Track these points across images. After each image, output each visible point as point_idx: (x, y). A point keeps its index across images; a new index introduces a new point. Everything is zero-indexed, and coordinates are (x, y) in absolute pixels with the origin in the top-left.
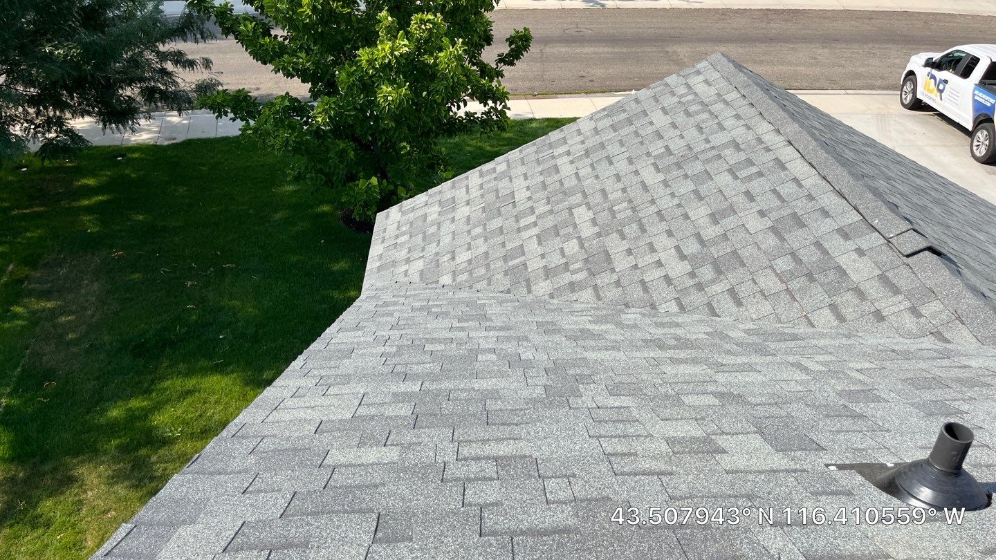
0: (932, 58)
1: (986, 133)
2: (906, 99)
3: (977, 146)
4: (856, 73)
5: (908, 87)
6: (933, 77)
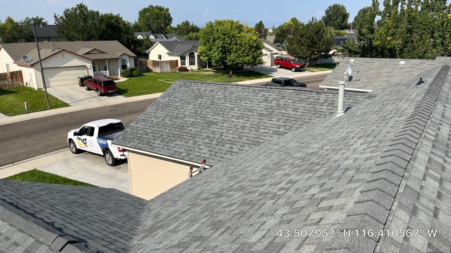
0: (76, 132)
1: (109, 154)
2: (73, 150)
3: (108, 160)
4: (48, 145)
5: (72, 145)
6: (80, 139)
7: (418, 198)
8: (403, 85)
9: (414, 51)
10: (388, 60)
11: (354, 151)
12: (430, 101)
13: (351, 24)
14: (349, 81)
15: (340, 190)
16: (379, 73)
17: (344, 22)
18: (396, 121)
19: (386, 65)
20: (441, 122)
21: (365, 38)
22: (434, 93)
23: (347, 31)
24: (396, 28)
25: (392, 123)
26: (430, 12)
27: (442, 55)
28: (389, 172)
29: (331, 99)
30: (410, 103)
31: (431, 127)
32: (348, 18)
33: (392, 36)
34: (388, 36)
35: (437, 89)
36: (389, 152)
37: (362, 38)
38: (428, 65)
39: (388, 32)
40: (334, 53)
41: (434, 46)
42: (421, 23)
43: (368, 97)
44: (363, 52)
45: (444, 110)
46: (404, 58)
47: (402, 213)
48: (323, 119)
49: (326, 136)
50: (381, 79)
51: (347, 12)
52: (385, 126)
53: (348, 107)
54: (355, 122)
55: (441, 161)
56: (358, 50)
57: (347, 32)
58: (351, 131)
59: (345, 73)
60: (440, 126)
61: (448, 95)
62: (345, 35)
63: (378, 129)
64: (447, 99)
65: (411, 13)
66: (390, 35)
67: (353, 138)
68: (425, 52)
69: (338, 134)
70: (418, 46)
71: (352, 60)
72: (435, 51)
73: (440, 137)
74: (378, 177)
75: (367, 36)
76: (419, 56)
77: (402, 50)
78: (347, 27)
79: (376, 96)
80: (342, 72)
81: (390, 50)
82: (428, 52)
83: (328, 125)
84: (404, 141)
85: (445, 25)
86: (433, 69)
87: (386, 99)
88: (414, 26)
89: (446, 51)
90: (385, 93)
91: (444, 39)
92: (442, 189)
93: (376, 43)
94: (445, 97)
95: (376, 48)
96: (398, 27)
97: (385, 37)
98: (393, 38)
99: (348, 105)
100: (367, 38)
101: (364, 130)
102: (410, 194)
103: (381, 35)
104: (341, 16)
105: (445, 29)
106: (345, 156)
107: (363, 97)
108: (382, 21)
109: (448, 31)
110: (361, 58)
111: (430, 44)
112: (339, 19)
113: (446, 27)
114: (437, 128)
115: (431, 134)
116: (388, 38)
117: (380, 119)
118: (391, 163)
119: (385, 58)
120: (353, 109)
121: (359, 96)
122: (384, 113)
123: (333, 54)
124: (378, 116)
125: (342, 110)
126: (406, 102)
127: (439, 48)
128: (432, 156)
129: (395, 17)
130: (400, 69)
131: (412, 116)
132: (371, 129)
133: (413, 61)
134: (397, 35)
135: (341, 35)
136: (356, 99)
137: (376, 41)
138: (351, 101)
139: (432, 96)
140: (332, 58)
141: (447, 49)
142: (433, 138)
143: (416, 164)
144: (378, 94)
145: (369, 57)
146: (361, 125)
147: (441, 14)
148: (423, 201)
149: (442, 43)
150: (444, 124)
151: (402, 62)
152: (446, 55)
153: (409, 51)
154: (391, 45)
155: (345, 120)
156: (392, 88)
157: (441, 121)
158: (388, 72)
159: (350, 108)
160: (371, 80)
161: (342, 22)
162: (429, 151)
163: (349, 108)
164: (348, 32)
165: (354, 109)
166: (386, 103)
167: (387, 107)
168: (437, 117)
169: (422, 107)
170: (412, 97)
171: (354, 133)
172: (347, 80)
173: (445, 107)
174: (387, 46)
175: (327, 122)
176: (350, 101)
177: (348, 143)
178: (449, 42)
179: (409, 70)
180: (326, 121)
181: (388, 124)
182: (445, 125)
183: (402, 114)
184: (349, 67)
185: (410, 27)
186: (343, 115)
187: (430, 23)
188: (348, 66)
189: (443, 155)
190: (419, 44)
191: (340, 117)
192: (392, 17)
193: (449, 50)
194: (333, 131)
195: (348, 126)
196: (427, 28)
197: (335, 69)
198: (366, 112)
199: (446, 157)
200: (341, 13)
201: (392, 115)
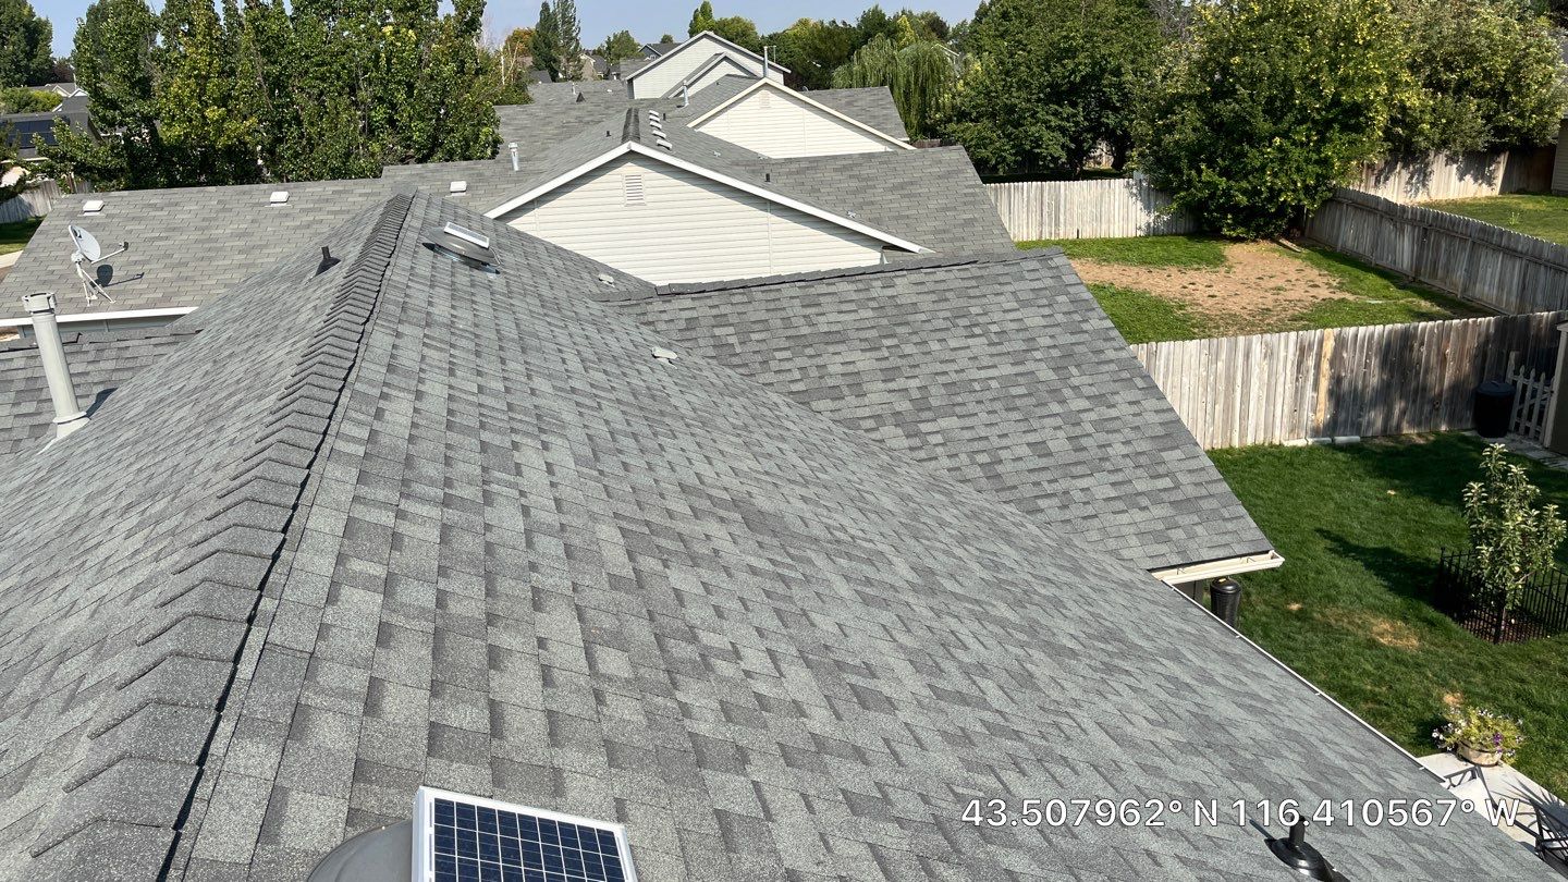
7: (310, 673)
8: (284, 278)
9: (311, 152)
10: (230, 191)
11: (100, 570)
12: (348, 325)
13: (69, 60)
14: (103, 286)
15: (29, 754)
16: (209, 240)
17: (35, 56)
18: (248, 418)
19: (224, 210)
20: (385, 390)
21: (124, 115)
22: (362, 298)
23: (60, 90)
24: (229, 76)
25: (233, 429)
26: (326, 17)
27: (403, 161)
28: (196, 622)
29: (21, 375)
30: (294, 343)
31: (354, 415)
32: (48, 38)
33: (225, 106)
34: (207, 106)
35: (369, 281)
36: (206, 544)
37: (114, 118)
38: (360, 199)
39: (203, 91)
40: (22, 181)
41: (370, 131)
42: (307, 57)
43: (172, 339)
44: (132, 168)
45: (394, 347)
46: (288, 181)
47: (253, 750)
48: (11, 456)
49: (13, 531)
50: (220, 263)
51: (40, 14)
52: (212, 443)
53: (101, 388)
54: (121, 446)
55: (387, 518)
56: (113, 163)
57: (60, 92)
58: (103, 486)
59: (75, 257)
60: (382, 404)
61: (406, 295)
62: (53, 106)
63: (191, 459)
64: (404, 309)
65: (263, 23)
66: (215, 102)
67: (103, 515)
68: (348, 155)
69: (55, 512)
70: (321, 135)
71: (93, 204)
72: (376, 147)
73: (384, 440)
74: (158, 655)
75: (128, 109)
76: (332, 170)
77: (272, 152)
78: (57, 74)
79: (199, 332)
80: (63, 253)
81: (229, 152)
82: (358, 154)
83: (24, 481)
84: (255, 489)
85: (383, 62)
86: (367, 211)
87: (229, 338)
88: (285, 68)
89: (409, 147)
90: (228, 315)
91: (393, 106)
92: (394, 611)
93: (170, 133)
94: (396, 303)
95: (179, 148)
96: (232, 72)
97: (199, 110)
98: (229, 111)
99: (102, 383)
100: (134, 114)
101: (145, 475)
102: (284, 669)
103: (180, 101)
104: (17, 30)
105: (387, 74)
106: (65, 599)
107: (153, 341)
108: (168, 51)
109: (399, 82)
110: (126, 193)
111: (355, 129)
112: (14, 44)
113: (389, 70)
114: (373, 411)
115: (354, 440)
116: (208, 113)
117: (201, 420)
118: (207, 584)
119: (224, 183)
120: (122, 392)
121: (136, 343)
122: (216, 394)
123: (22, 185)
124: (198, 409)
125: (72, 406)
126: (285, 339)
127: (388, 138)
128: (360, 512)
129: (210, 34)
130: (278, 220)
131: (291, 390)
132: (169, 463)
133: (310, 190)
134: (237, 99)
135: (40, 106)
136: (128, 354)
137: (170, 125)
138: (111, 365)
139: (351, 309)
140: (21, 201)
141: (410, 138)
142: (361, 451)
143: (303, 558)
144: (207, 322)
145: (162, 187)
146: (139, 457)
147: (362, 26)
148: (330, 675)
149: (391, 122)
150: (394, 393)
151: (279, 196)
152: (412, 157)
153: (296, 155)
154: (229, 137)
155: (87, 446)
156: (251, 293)
157: (385, 384)
158: (240, 236)
159: (112, 390)
160: (186, 272)
161: (30, 55)
162: (346, 498)
163: (106, 393)
164: (63, 95)
165: (124, 393)
166: (227, 353)
167: (230, 368)
168: (371, 376)
169: (319, 351)
170: (303, 318)
171: (112, 494)
172: (92, 284)
173: (398, 335)
174: (215, 141)
175: (22, 472)
176: (102, 365)
177: (83, 540)
178: (409, 116)
179: (308, 218)
180: (18, 464)
181: (224, 434)
182: (401, 395)
183: (267, 385)
184: (83, 233)
185: (275, 70)
186: (84, 428)
187: (335, 55)
188: (77, 229)
189: (394, 497)
190: (322, 129)
191: (71, 437)
192: (200, 37)
193: (416, 142)
194: (39, 504)
195: (93, 471)
196: (330, 72)
197: (29, 245)
198: (161, 400)
199: (403, 501)
200: (12, 18)
201: (239, 397)
